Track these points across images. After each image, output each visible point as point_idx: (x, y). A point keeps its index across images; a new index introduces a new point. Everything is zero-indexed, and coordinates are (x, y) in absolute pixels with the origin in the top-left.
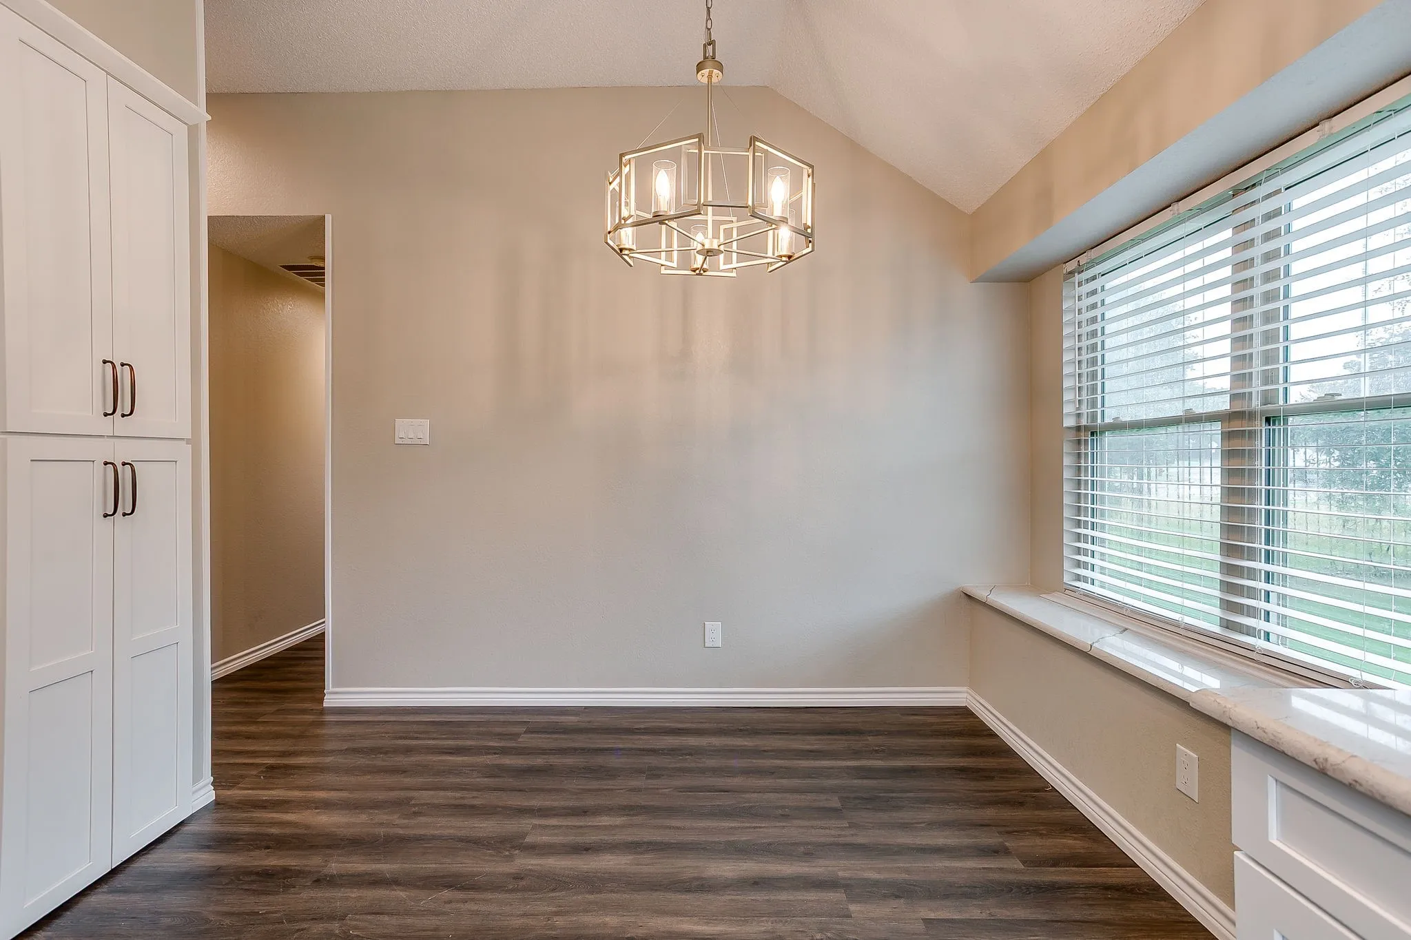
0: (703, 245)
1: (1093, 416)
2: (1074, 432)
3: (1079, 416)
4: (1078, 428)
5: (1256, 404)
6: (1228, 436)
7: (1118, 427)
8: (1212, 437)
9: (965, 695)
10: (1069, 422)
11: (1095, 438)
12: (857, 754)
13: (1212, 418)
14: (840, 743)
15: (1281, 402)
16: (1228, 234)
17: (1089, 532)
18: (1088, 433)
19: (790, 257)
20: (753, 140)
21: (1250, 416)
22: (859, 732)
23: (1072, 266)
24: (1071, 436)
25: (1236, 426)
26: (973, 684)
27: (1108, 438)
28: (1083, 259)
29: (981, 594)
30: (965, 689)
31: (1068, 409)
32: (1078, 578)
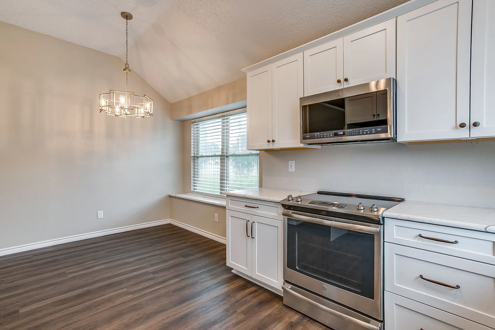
0: (126, 113)
1: (197, 154)
2: (193, 157)
3: (194, 154)
4: (194, 157)
5: (225, 154)
6: (221, 159)
7: (202, 156)
8: (218, 160)
9: (169, 221)
10: (192, 155)
11: (197, 159)
12: (148, 236)
13: (218, 156)
14: (144, 235)
15: (228, 154)
16: (221, 120)
17: (196, 179)
18: (196, 158)
19: (143, 117)
20: (145, 95)
21: (224, 156)
22: (146, 233)
23: (193, 121)
24: (193, 158)
25: (223, 158)
26: (171, 218)
27: (200, 159)
28: (196, 120)
29: (174, 195)
30: (169, 219)
31: (192, 152)
32: (194, 189)
